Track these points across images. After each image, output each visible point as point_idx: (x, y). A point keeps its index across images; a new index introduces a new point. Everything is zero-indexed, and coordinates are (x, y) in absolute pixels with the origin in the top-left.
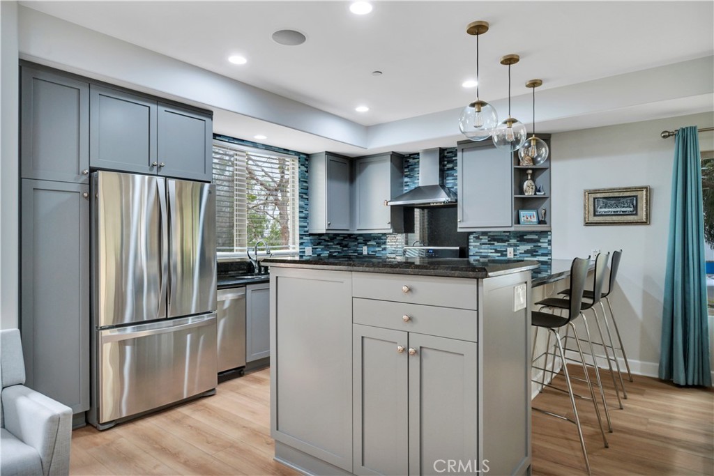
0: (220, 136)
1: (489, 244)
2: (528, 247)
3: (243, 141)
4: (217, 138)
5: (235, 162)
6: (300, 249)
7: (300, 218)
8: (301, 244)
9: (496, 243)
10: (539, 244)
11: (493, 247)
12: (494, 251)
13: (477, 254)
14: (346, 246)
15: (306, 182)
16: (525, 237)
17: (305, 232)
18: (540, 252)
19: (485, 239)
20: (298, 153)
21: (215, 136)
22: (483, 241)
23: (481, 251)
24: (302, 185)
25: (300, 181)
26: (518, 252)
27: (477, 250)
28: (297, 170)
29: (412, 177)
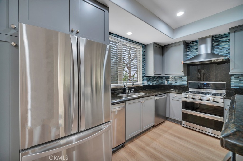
0: (112, 34)
3: (121, 37)
4: (111, 34)
5: (118, 46)
6: (143, 82)
7: (143, 70)
8: (143, 80)
14: (158, 81)
15: (144, 56)
17: (144, 75)
20: (142, 44)
21: (110, 33)
24: (143, 57)
25: (143, 55)
27: (237, 84)
28: (141, 51)
29: (192, 52)
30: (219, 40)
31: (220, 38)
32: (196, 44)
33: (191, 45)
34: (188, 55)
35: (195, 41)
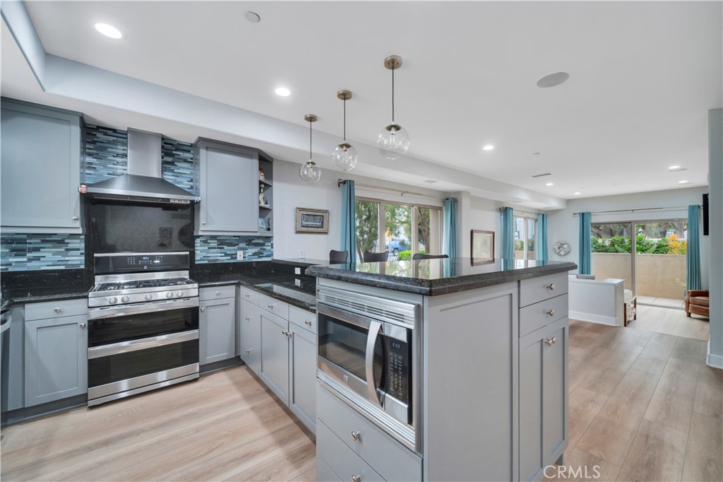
1: (218, 248)
2: (256, 250)
9: (226, 247)
10: (265, 247)
11: (222, 251)
12: (223, 255)
13: (205, 258)
16: (253, 241)
18: (265, 254)
19: (214, 243)
22: (211, 245)
23: (209, 255)
26: (247, 255)
27: (204, 254)
29: (101, 159)
30: (174, 152)
31: (177, 150)
32: (115, 138)
33: (100, 136)
34: (89, 168)
35: (115, 131)
